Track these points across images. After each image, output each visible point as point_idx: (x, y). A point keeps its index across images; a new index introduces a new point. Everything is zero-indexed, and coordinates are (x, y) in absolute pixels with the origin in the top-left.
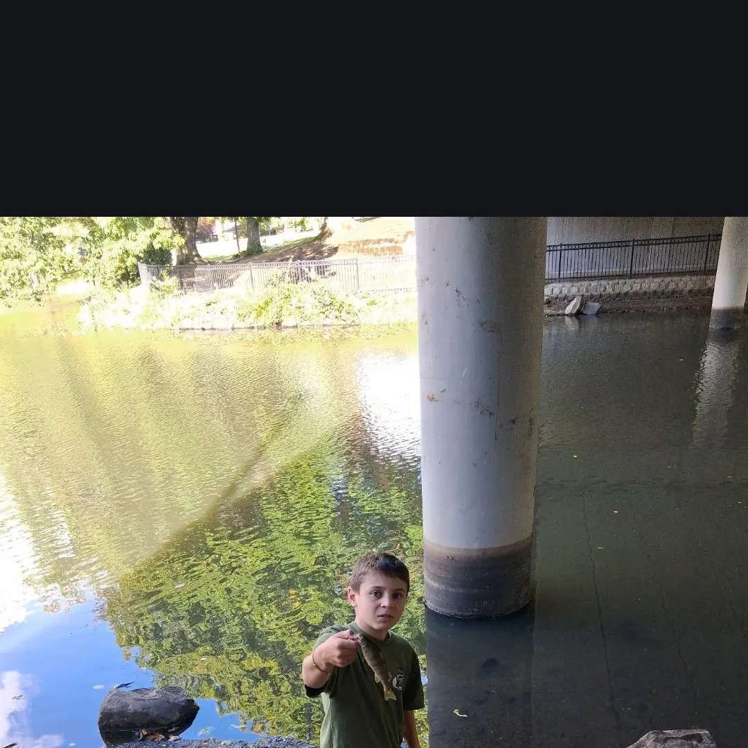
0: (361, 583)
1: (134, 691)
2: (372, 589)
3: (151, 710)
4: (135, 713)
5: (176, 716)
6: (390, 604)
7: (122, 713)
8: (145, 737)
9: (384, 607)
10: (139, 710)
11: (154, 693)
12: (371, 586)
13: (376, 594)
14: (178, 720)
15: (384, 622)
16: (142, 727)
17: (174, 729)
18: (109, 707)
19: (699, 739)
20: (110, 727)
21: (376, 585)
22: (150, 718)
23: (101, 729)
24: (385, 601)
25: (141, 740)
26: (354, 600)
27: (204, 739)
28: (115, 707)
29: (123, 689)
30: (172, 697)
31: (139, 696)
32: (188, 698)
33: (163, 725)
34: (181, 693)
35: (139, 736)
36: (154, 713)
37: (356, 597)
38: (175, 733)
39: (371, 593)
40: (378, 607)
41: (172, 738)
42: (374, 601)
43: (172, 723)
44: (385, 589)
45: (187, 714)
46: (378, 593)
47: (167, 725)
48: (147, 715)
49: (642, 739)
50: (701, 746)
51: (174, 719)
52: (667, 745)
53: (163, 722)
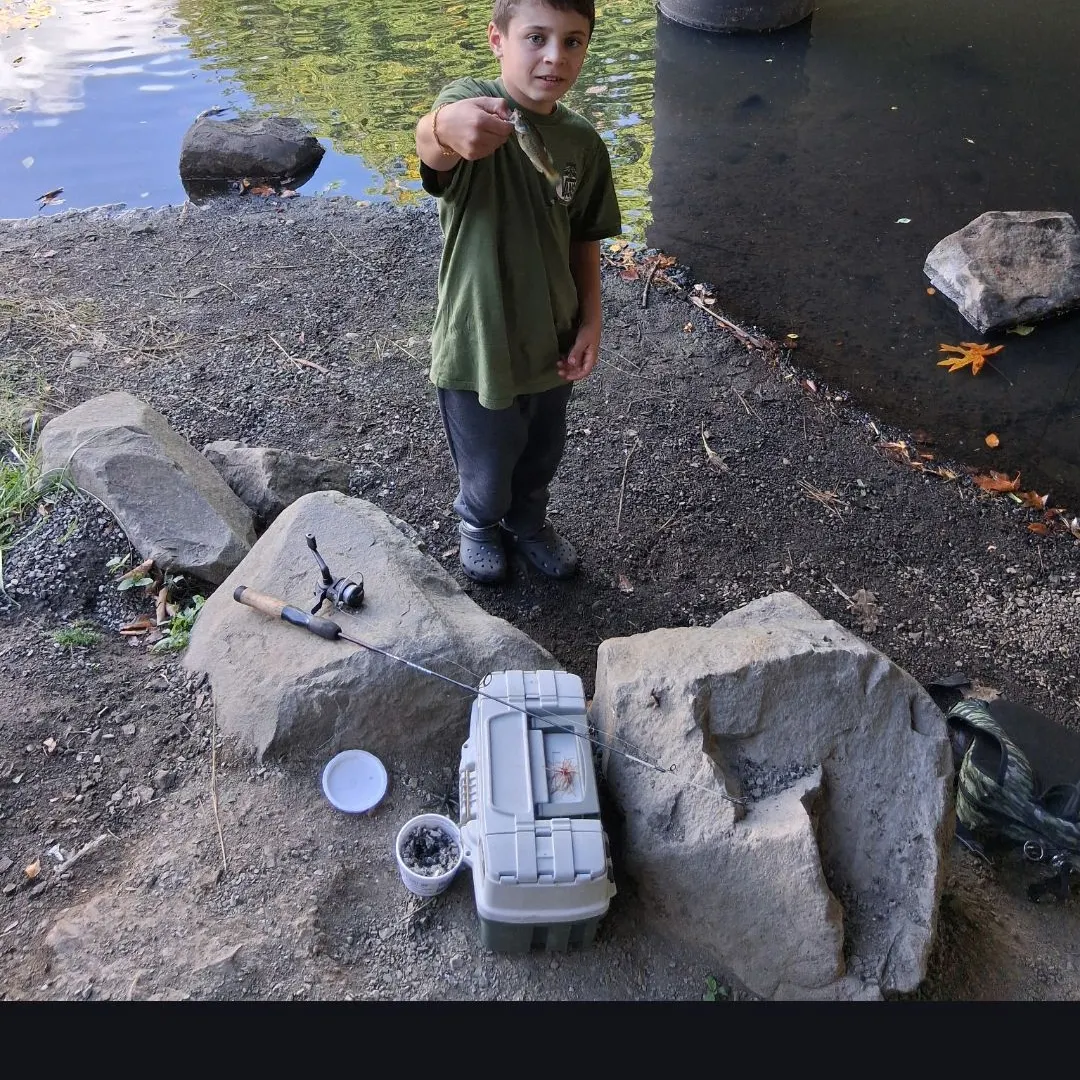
0: (511, 17)
1: (228, 122)
2: (528, 31)
3: (255, 152)
4: (234, 154)
5: (291, 161)
6: (559, 58)
7: (213, 154)
8: (247, 190)
9: (548, 62)
10: (239, 150)
11: (260, 126)
12: (527, 25)
13: (536, 38)
14: (294, 168)
15: (548, 89)
16: (244, 174)
17: (289, 181)
18: (196, 144)
19: (1057, 225)
20: (196, 173)
21: (536, 24)
22: (254, 162)
23: (182, 175)
24: (551, 52)
25: (241, 195)
26: (499, 46)
27: (333, 196)
28: (204, 144)
29: (213, 118)
30: (286, 134)
31: (238, 129)
32: (309, 136)
33: (272, 174)
34: (299, 128)
35: (238, 188)
36: (259, 155)
37: (502, 40)
38: (290, 187)
39: (527, 37)
40: (537, 62)
41: (286, 193)
42: (531, 50)
43: (284, 172)
44: (551, 30)
45: (308, 159)
46: (539, 37)
47: (279, 174)
48: (248, 157)
49: (973, 223)
50: (1060, 236)
51: (289, 166)
52: (1009, 234)
53: (273, 170)
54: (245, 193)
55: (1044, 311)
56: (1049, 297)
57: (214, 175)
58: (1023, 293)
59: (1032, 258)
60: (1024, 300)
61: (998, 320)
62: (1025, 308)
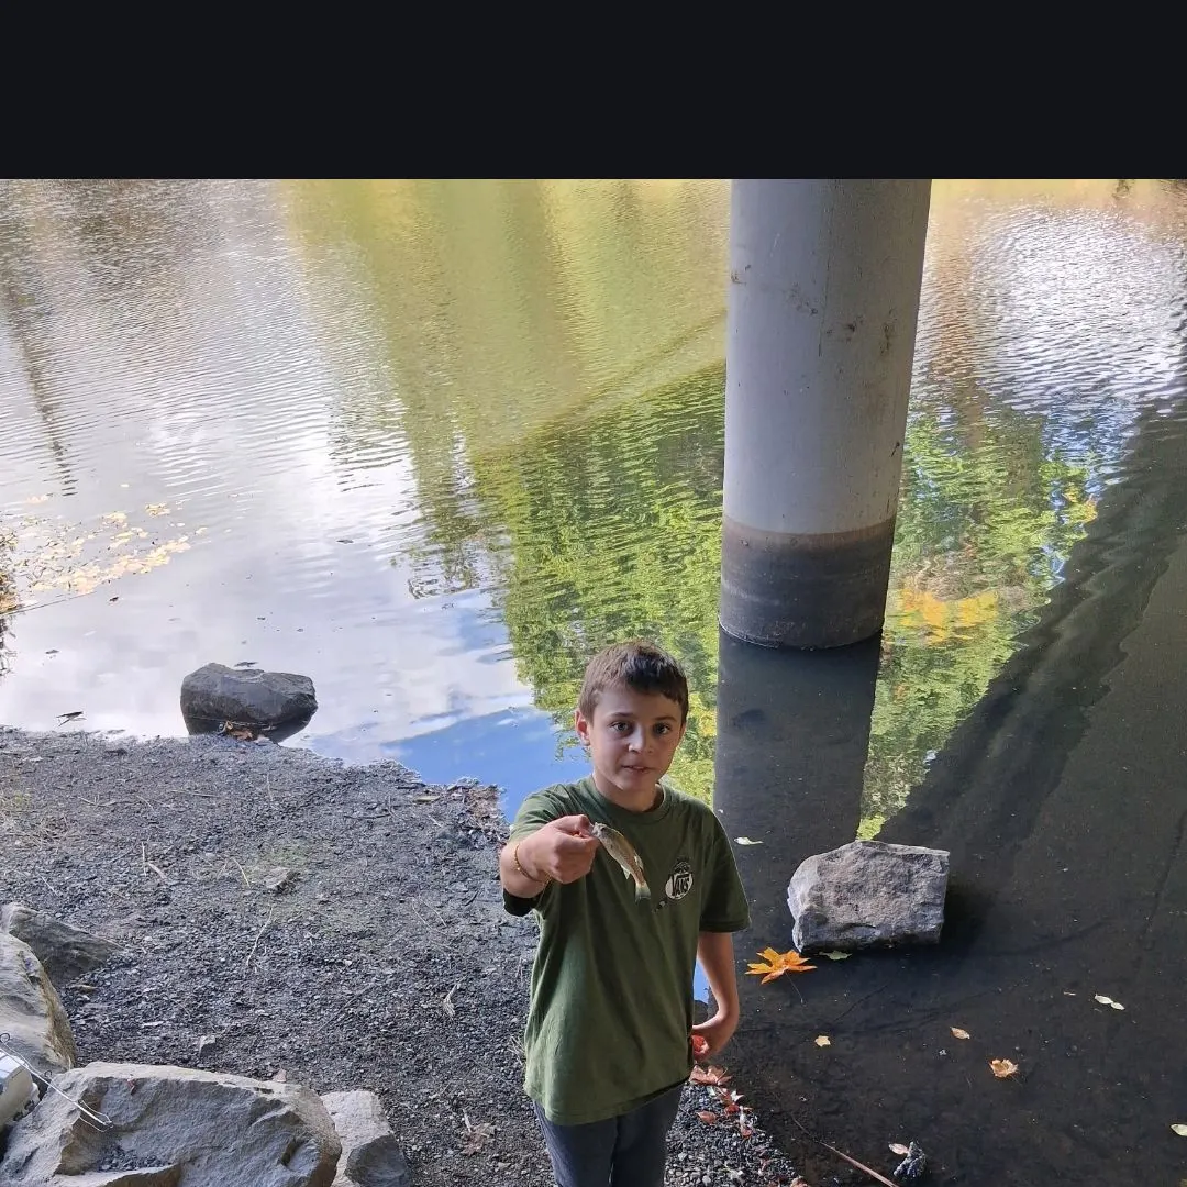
0: (596, 704)
2: (614, 718)
3: (242, 698)
4: (222, 698)
5: (276, 711)
6: (645, 747)
7: (206, 695)
8: (228, 731)
9: (634, 751)
10: (228, 695)
12: (613, 711)
13: (621, 726)
15: (633, 778)
16: (230, 718)
17: (270, 729)
19: (927, 861)
20: (194, 710)
21: (622, 711)
22: (241, 707)
24: (637, 741)
26: (585, 735)
28: (199, 685)
30: (280, 686)
35: (222, 729)
37: (589, 728)
39: (612, 725)
40: (624, 750)
41: (260, 739)
42: (617, 739)
43: (267, 720)
44: (637, 718)
46: (624, 725)
47: (262, 721)
49: (844, 847)
50: (923, 873)
51: (273, 715)
52: (871, 863)
53: (258, 717)
54: (225, 734)
55: (869, 940)
56: (878, 927)
57: (208, 715)
58: (854, 919)
59: (884, 889)
60: (851, 926)
61: (812, 941)
62: (848, 934)
